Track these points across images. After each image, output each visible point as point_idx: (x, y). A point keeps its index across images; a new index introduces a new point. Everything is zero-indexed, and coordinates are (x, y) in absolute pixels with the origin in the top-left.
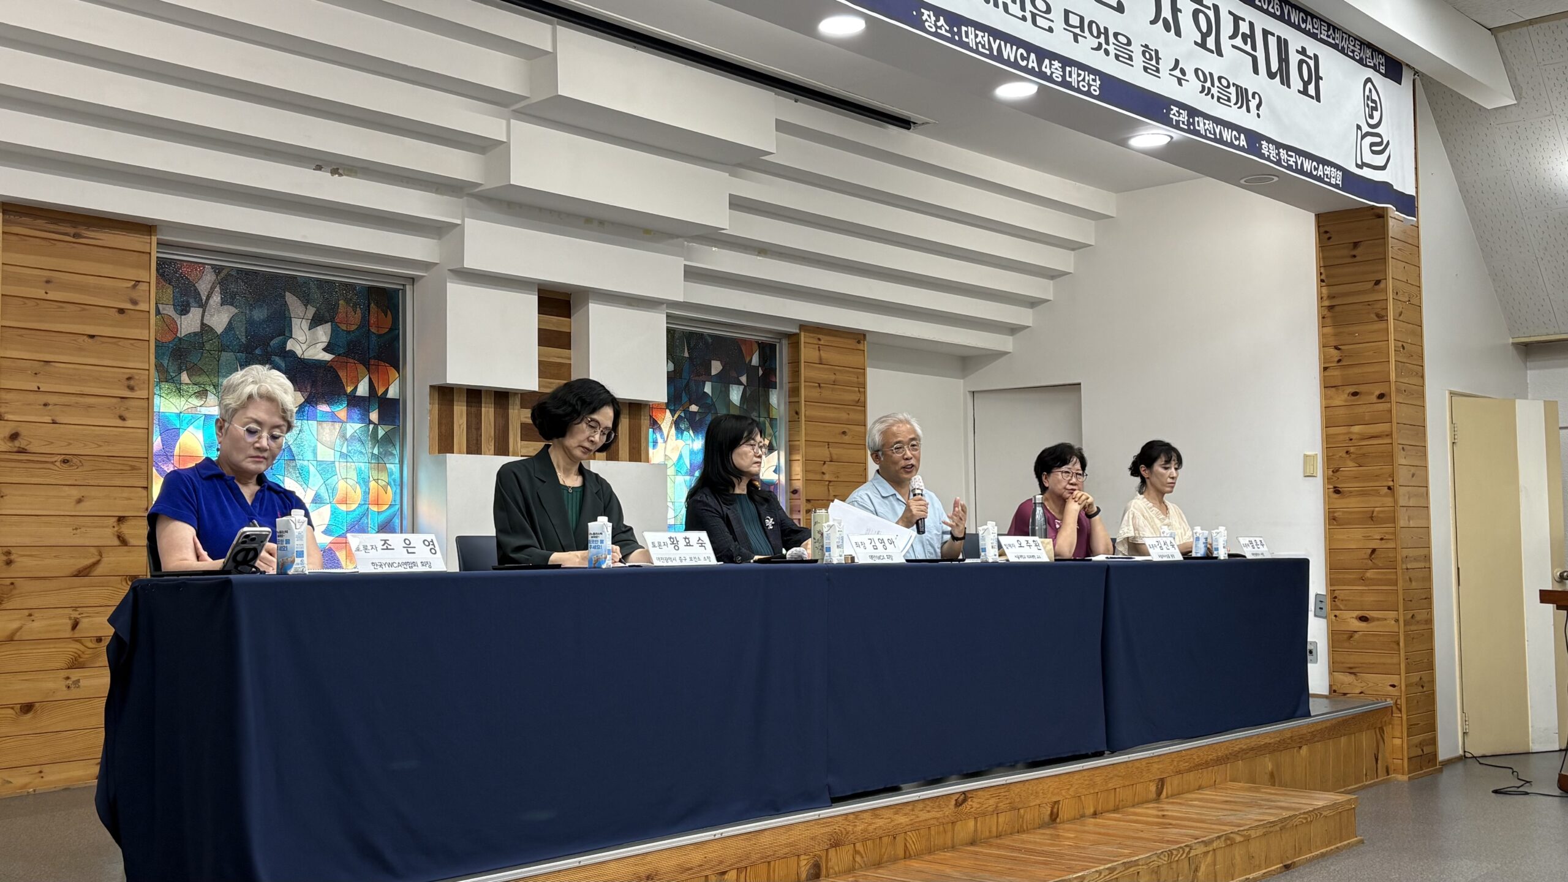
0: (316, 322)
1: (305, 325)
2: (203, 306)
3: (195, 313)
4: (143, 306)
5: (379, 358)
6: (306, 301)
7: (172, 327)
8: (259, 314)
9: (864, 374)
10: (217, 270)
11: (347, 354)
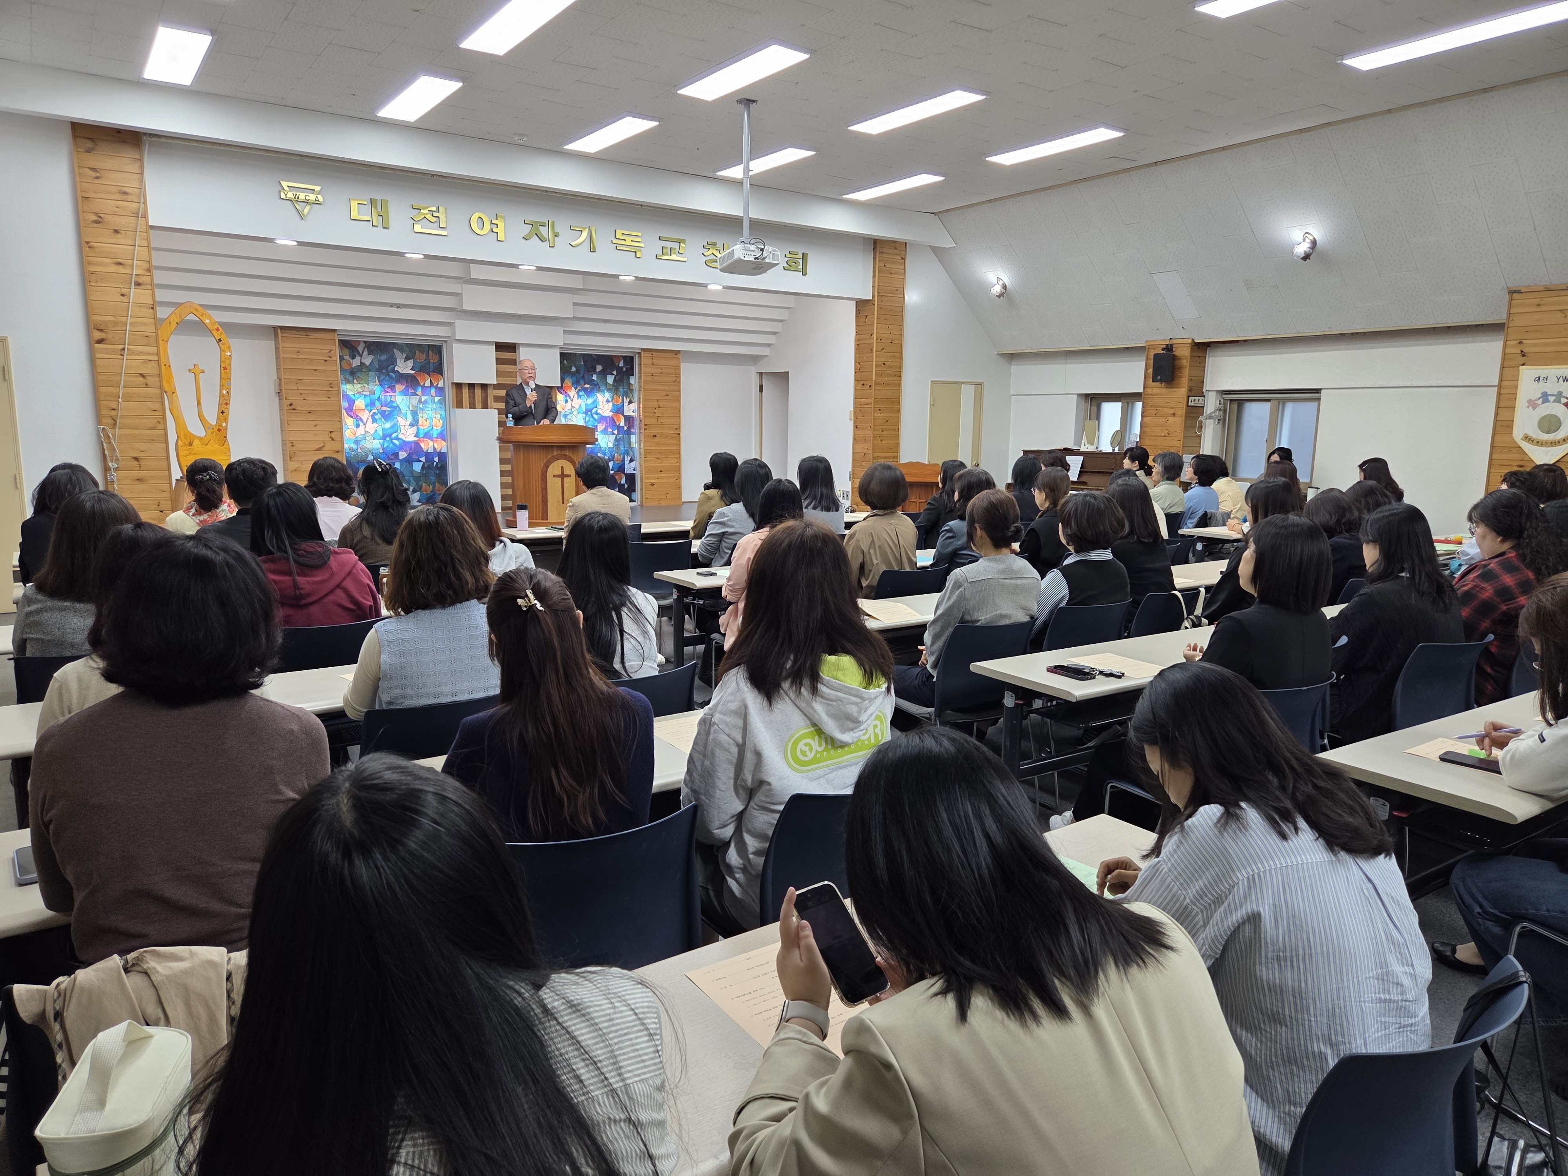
0: (407, 359)
1: (402, 361)
2: (361, 356)
3: (358, 358)
4: (334, 358)
5: (434, 372)
6: (402, 352)
7: (350, 364)
8: (384, 357)
9: (679, 369)
10: (365, 342)
11: (420, 371)
